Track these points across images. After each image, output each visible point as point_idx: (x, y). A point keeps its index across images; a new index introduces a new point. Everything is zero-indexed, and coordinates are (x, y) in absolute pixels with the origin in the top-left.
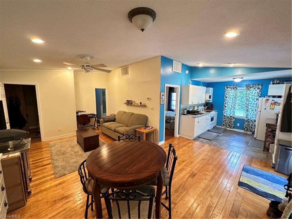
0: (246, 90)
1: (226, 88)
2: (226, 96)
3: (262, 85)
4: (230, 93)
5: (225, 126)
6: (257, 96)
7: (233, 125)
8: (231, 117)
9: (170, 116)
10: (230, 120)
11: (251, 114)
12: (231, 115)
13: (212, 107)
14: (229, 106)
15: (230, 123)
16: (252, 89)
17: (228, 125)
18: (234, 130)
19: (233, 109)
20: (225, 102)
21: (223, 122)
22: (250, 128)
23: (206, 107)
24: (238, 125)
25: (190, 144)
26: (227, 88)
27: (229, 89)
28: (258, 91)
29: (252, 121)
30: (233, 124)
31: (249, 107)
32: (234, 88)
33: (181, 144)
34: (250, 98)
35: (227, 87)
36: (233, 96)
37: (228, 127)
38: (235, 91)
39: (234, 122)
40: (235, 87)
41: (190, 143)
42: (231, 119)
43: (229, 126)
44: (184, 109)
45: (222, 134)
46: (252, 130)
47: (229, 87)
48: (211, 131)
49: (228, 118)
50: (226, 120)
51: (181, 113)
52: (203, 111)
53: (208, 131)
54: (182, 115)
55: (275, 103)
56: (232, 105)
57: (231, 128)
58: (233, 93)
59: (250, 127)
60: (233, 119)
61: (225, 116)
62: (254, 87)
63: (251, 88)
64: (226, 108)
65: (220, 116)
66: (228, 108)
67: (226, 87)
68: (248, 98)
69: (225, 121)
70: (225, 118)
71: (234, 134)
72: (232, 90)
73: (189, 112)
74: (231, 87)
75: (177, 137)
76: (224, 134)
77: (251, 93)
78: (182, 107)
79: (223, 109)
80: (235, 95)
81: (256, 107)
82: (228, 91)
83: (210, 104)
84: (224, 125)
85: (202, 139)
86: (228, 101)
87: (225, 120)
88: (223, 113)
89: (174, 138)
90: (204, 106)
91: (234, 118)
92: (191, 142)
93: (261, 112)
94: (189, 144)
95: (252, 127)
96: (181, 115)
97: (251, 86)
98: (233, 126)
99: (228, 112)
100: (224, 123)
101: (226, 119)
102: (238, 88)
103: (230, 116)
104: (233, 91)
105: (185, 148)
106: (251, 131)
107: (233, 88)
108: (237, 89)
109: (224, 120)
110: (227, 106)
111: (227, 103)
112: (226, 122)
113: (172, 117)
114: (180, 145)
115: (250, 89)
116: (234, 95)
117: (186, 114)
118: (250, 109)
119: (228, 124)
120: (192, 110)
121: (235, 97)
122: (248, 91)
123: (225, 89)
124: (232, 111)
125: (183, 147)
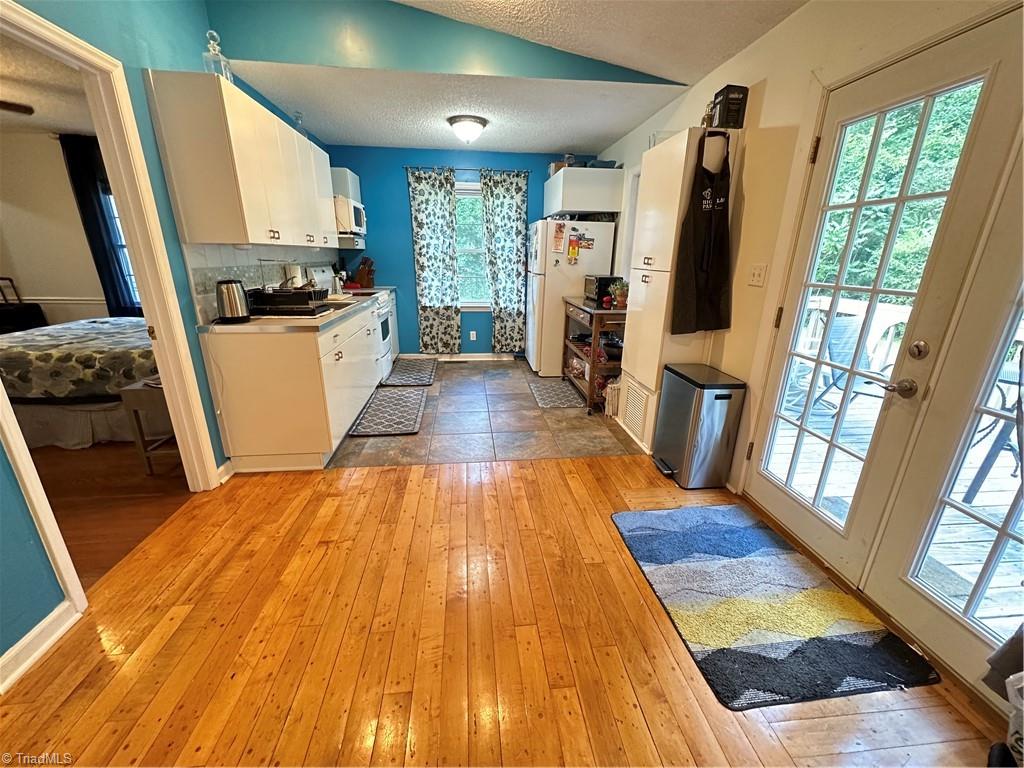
0: (484, 192)
1: (411, 179)
2: (416, 218)
3: (526, 177)
4: (430, 203)
5: (433, 351)
6: (517, 220)
7: (458, 341)
8: (447, 308)
9: (119, 349)
10: (447, 323)
11: (504, 288)
12: (448, 301)
13: (371, 272)
14: (436, 265)
15: (445, 333)
16: (500, 190)
17: (440, 344)
18: (462, 357)
19: (449, 274)
20: (417, 247)
21: (424, 334)
22: (509, 341)
23: (344, 273)
24: (473, 335)
25: (327, 509)
26: (419, 179)
27: (423, 186)
28: (518, 198)
29: (510, 314)
30: (458, 335)
31: (499, 262)
32: (443, 181)
33: (259, 542)
34: (497, 227)
35: (417, 173)
36: (443, 217)
37: (442, 353)
38: (447, 199)
39: (459, 327)
40: (446, 179)
41: (318, 499)
42: (449, 318)
43: (446, 345)
44: (221, 283)
45: (437, 385)
46: (515, 346)
47: (423, 175)
48: (389, 382)
49: (437, 313)
50: (432, 326)
51: (204, 312)
52: (335, 291)
53: (381, 386)
54: (218, 328)
55: (579, 241)
56: (444, 260)
57: (452, 353)
58: (442, 204)
59: (506, 339)
60: (454, 315)
61: (424, 308)
62: (505, 181)
63: (496, 184)
64: (424, 274)
65: (409, 310)
66: (431, 274)
67: (413, 174)
68: (492, 226)
69: (428, 330)
70: (427, 319)
71: (471, 375)
72: (436, 194)
73: (262, 304)
74: (430, 177)
75: (214, 484)
76: (443, 383)
77: (498, 206)
78: (193, 261)
79: (415, 280)
80: (450, 214)
81: (518, 262)
82: (422, 193)
83: (359, 259)
84: (426, 346)
85: (371, 440)
86: (428, 240)
87: (428, 324)
88: (419, 298)
89: (196, 500)
90: (336, 272)
91: (457, 311)
92: (323, 488)
93: (544, 275)
94: (314, 512)
95: (512, 338)
96: (203, 330)
97: (497, 178)
98: (459, 345)
99: (434, 288)
100: (426, 338)
101: (431, 321)
102: (458, 185)
103: (442, 306)
104: (441, 194)
105: (296, 563)
106: (511, 351)
107: (440, 181)
108: (452, 185)
109: (425, 323)
110: (426, 264)
111: (424, 250)
112: (434, 333)
113: (135, 353)
114: (251, 555)
115: (496, 192)
116: (447, 214)
117: (242, 312)
118: (502, 271)
119: (442, 339)
120: (277, 286)
121: (452, 222)
122: (491, 199)
123: (409, 184)
124: (448, 284)
125: (279, 573)
